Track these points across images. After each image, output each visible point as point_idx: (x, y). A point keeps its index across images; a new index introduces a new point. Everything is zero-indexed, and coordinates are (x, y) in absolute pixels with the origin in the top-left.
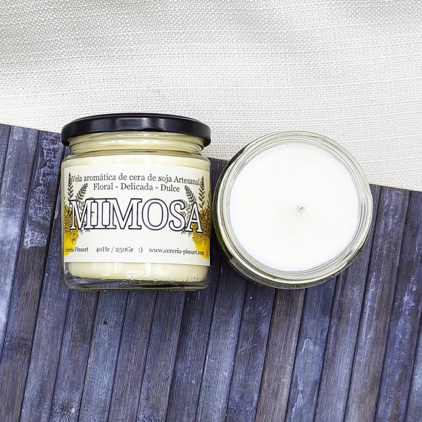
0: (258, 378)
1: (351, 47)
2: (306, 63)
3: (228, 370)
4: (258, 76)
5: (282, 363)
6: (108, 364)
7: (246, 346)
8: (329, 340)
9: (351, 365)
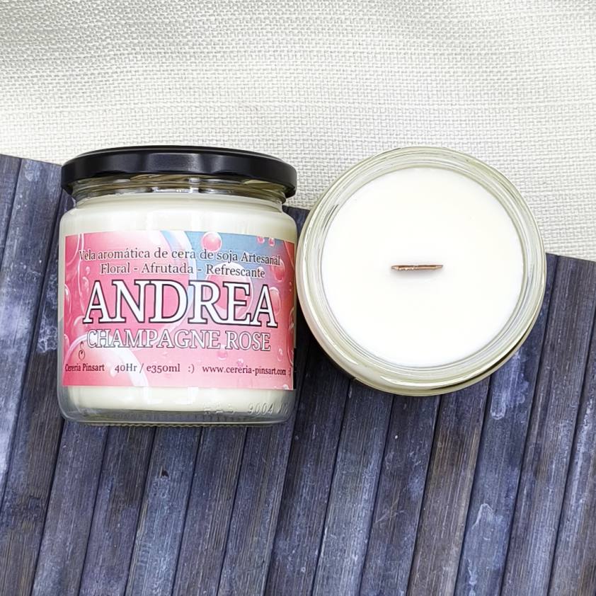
0: (406, 565)
1: (558, 47)
2: (488, 70)
3: (357, 551)
4: (412, 89)
5: (445, 541)
6: (168, 540)
7: (388, 513)
8: (518, 505)
9: (553, 546)
